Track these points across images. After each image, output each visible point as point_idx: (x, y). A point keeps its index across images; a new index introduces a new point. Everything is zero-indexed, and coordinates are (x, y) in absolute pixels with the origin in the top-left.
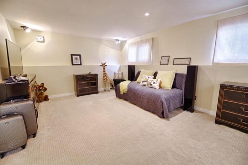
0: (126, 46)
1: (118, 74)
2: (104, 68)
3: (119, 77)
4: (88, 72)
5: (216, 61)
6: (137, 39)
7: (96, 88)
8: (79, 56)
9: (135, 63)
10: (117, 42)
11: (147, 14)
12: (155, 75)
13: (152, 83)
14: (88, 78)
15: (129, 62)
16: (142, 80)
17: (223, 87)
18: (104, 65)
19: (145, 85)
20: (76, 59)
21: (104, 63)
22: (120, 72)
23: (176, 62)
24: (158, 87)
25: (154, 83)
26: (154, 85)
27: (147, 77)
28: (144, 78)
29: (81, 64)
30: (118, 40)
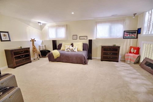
0: (46, 27)
1: (42, 46)
2: (33, 43)
3: (43, 48)
4: (20, 47)
5: (97, 38)
6: (54, 24)
7: (30, 59)
8: (7, 33)
9: (55, 38)
10: (40, 24)
11: (73, 13)
12: (72, 45)
13: (74, 49)
14: (22, 52)
15: (50, 38)
16: (66, 48)
17: (102, 47)
18: (33, 41)
19: (68, 51)
20: (5, 35)
21: (33, 39)
22: (43, 45)
23: (81, 38)
24: (77, 51)
25: (75, 49)
26: (74, 50)
27: (69, 46)
28: (67, 47)
29: (10, 41)
30: (40, 23)
